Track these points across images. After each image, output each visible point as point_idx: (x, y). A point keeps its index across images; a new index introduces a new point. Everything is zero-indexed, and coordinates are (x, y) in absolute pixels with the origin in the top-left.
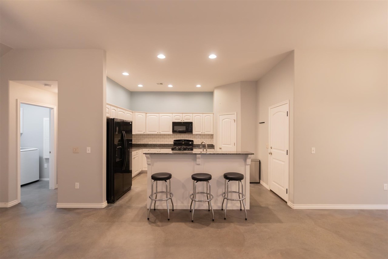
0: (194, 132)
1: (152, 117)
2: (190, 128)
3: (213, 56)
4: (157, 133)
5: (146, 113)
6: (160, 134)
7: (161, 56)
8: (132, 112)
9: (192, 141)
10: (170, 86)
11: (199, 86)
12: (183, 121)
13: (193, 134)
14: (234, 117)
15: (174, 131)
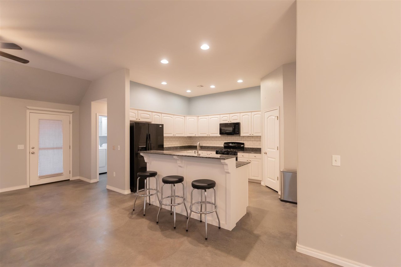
0: (242, 134)
1: (203, 120)
2: (236, 130)
3: (205, 47)
4: (207, 136)
5: (198, 117)
6: (209, 136)
7: (165, 61)
8: (184, 116)
9: (243, 144)
10: (213, 87)
11: (240, 81)
12: (230, 122)
13: (241, 135)
14: (276, 113)
15: (221, 133)
